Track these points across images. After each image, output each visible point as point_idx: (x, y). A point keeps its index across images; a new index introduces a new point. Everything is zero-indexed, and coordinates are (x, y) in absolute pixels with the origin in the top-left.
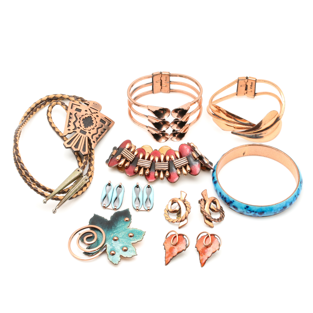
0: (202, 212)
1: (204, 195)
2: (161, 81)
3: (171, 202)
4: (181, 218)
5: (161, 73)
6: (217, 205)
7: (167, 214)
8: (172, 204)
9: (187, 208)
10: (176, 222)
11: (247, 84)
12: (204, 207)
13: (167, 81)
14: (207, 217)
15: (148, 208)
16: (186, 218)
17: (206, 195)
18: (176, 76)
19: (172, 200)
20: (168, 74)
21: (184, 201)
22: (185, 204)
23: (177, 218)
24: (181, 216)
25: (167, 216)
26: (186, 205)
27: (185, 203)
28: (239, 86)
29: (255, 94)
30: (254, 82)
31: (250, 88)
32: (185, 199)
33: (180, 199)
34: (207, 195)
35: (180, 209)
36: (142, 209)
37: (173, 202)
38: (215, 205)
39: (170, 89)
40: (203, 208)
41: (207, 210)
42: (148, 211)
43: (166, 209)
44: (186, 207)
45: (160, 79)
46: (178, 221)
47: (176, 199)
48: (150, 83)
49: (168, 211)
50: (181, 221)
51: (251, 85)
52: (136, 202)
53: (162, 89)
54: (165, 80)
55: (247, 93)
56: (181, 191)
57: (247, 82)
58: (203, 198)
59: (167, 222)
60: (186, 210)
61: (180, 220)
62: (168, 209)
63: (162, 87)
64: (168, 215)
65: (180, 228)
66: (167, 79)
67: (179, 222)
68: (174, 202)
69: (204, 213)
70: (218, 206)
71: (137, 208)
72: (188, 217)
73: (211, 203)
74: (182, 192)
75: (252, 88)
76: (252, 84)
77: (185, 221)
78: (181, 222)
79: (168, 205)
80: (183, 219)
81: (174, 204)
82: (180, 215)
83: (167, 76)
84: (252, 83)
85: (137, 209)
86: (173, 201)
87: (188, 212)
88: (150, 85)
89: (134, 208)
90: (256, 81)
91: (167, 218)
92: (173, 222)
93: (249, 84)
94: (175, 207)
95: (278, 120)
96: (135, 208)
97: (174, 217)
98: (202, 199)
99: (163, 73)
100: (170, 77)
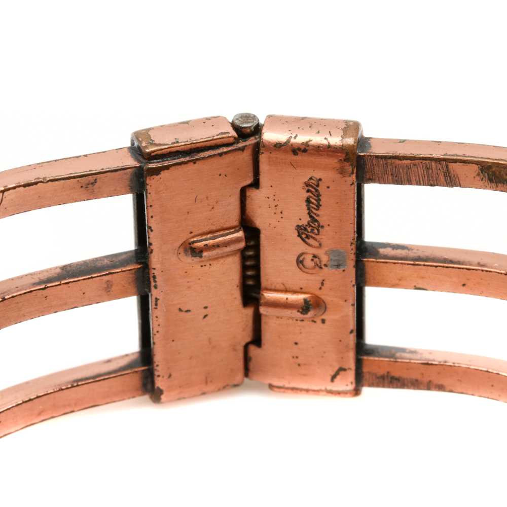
2: (252, 233)
13: (327, 236)
20: (336, 140)
39: (361, 349)
45: (234, 218)
48: (112, 263)
53: (257, 340)
54: (303, 232)
63: (257, 319)
66: (323, 216)
83: (326, 172)
88: (109, 293)
99: (270, 136)
100: (370, 189)
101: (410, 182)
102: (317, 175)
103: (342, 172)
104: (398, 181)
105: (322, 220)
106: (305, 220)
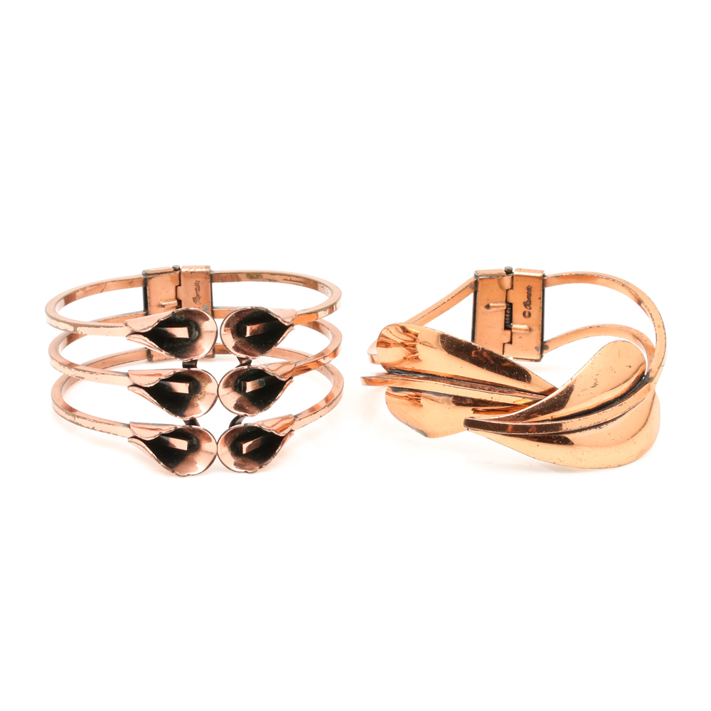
5: (176, 269)
11: (510, 300)
13: (201, 300)
18: (233, 277)
20: (204, 270)
28: (481, 309)
29: (543, 347)
30: (536, 286)
31: (524, 314)
45: (173, 297)
51: (526, 300)
55: (511, 342)
57: (512, 288)
66: (201, 293)
75: (530, 315)
76: (529, 296)
83: (201, 280)
84: (529, 289)
90: (544, 281)
93: (518, 298)
95: (642, 380)
99: (183, 270)
100: (214, 284)
101: (226, 281)
102: (199, 280)
103: (206, 278)
104: (223, 281)
105: (201, 295)
106: (195, 295)
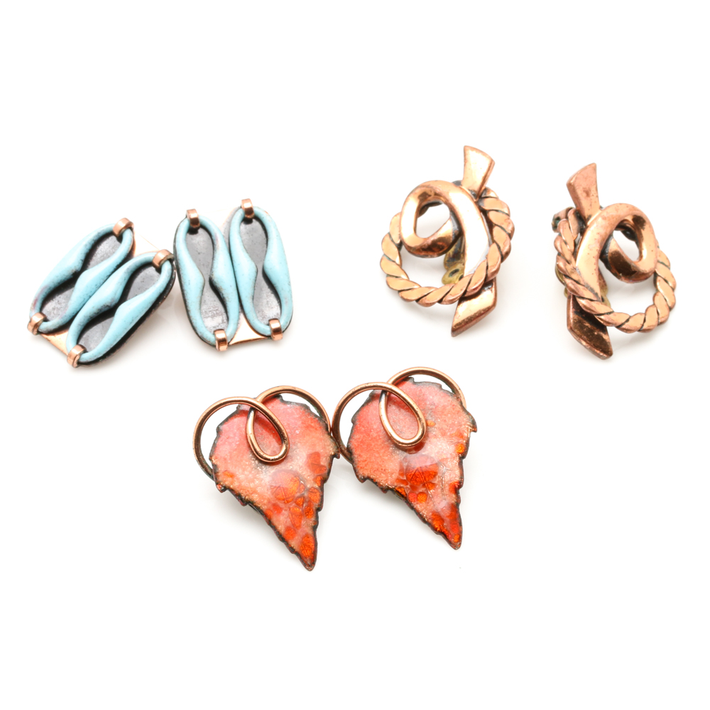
0: (562, 274)
1: (580, 192)
3: (414, 204)
4: (465, 281)
6: (644, 245)
7: (398, 261)
8: (421, 210)
9: (496, 230)
10: (440, 301)
12: (575, 254)
14: (582, 302)
15: (275, 325)
16: (488, 282)
17: (588, 193)
19: (419, 192)
21: (479, 196)
22: (484, 212)
23: (444, 282)
24: (466, 273)
25: (394, 269)
26: (492, 216)
27: (487, 204)
32: (487, 185)
33: (458, 184)
34: (593, 192)
35: (460, 234)
36: (245, 333)
37: (427, 200)
38: (632, 244)
40: (568, 256)
41: (587, 265)
42: (277, 337)
43: (390, 235)
44: (491, 225)
46: (449, 297)
47: (440, 189)
49: (400, 246)
50: (463, 298)
52: (204, 307)
56: (465, 149)
58: (573, 205)
59: (395, 302)
60: (492, 240)
61: (458, 292)
62: (400, 236)
64: (400, 266)
65: (458, 329)
67: (452, 302)
68: (431, 199)
69: (568, 281)
70: (645, 253)
71: (221, 335)
72: (499, 277)
73: (610, 236)
74: (471, 154)
77: (486, 298)
78: (466, 304)
79: (401, 214)
80: (472, 287)
81: (431, 209)
82: (459, 266)
85: (222, 341)
86: (423, 196)
87: (498, 255)
89: (202, 339)
91: (393, 282)
92: (427, 300)
94: (437, 223)
96: (210, 337)
97: (428, 275)
98: (568, 210)
